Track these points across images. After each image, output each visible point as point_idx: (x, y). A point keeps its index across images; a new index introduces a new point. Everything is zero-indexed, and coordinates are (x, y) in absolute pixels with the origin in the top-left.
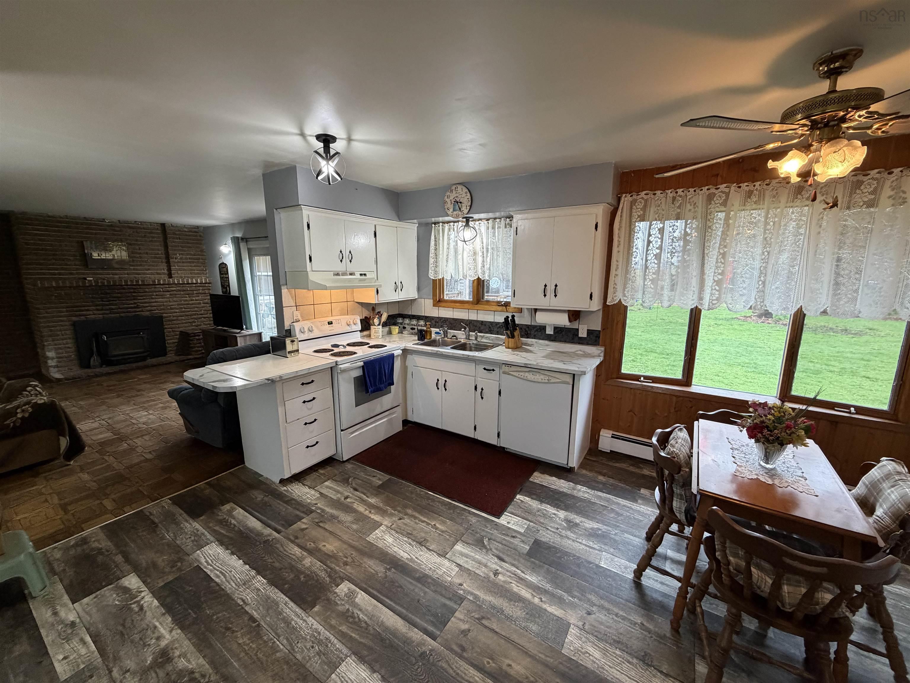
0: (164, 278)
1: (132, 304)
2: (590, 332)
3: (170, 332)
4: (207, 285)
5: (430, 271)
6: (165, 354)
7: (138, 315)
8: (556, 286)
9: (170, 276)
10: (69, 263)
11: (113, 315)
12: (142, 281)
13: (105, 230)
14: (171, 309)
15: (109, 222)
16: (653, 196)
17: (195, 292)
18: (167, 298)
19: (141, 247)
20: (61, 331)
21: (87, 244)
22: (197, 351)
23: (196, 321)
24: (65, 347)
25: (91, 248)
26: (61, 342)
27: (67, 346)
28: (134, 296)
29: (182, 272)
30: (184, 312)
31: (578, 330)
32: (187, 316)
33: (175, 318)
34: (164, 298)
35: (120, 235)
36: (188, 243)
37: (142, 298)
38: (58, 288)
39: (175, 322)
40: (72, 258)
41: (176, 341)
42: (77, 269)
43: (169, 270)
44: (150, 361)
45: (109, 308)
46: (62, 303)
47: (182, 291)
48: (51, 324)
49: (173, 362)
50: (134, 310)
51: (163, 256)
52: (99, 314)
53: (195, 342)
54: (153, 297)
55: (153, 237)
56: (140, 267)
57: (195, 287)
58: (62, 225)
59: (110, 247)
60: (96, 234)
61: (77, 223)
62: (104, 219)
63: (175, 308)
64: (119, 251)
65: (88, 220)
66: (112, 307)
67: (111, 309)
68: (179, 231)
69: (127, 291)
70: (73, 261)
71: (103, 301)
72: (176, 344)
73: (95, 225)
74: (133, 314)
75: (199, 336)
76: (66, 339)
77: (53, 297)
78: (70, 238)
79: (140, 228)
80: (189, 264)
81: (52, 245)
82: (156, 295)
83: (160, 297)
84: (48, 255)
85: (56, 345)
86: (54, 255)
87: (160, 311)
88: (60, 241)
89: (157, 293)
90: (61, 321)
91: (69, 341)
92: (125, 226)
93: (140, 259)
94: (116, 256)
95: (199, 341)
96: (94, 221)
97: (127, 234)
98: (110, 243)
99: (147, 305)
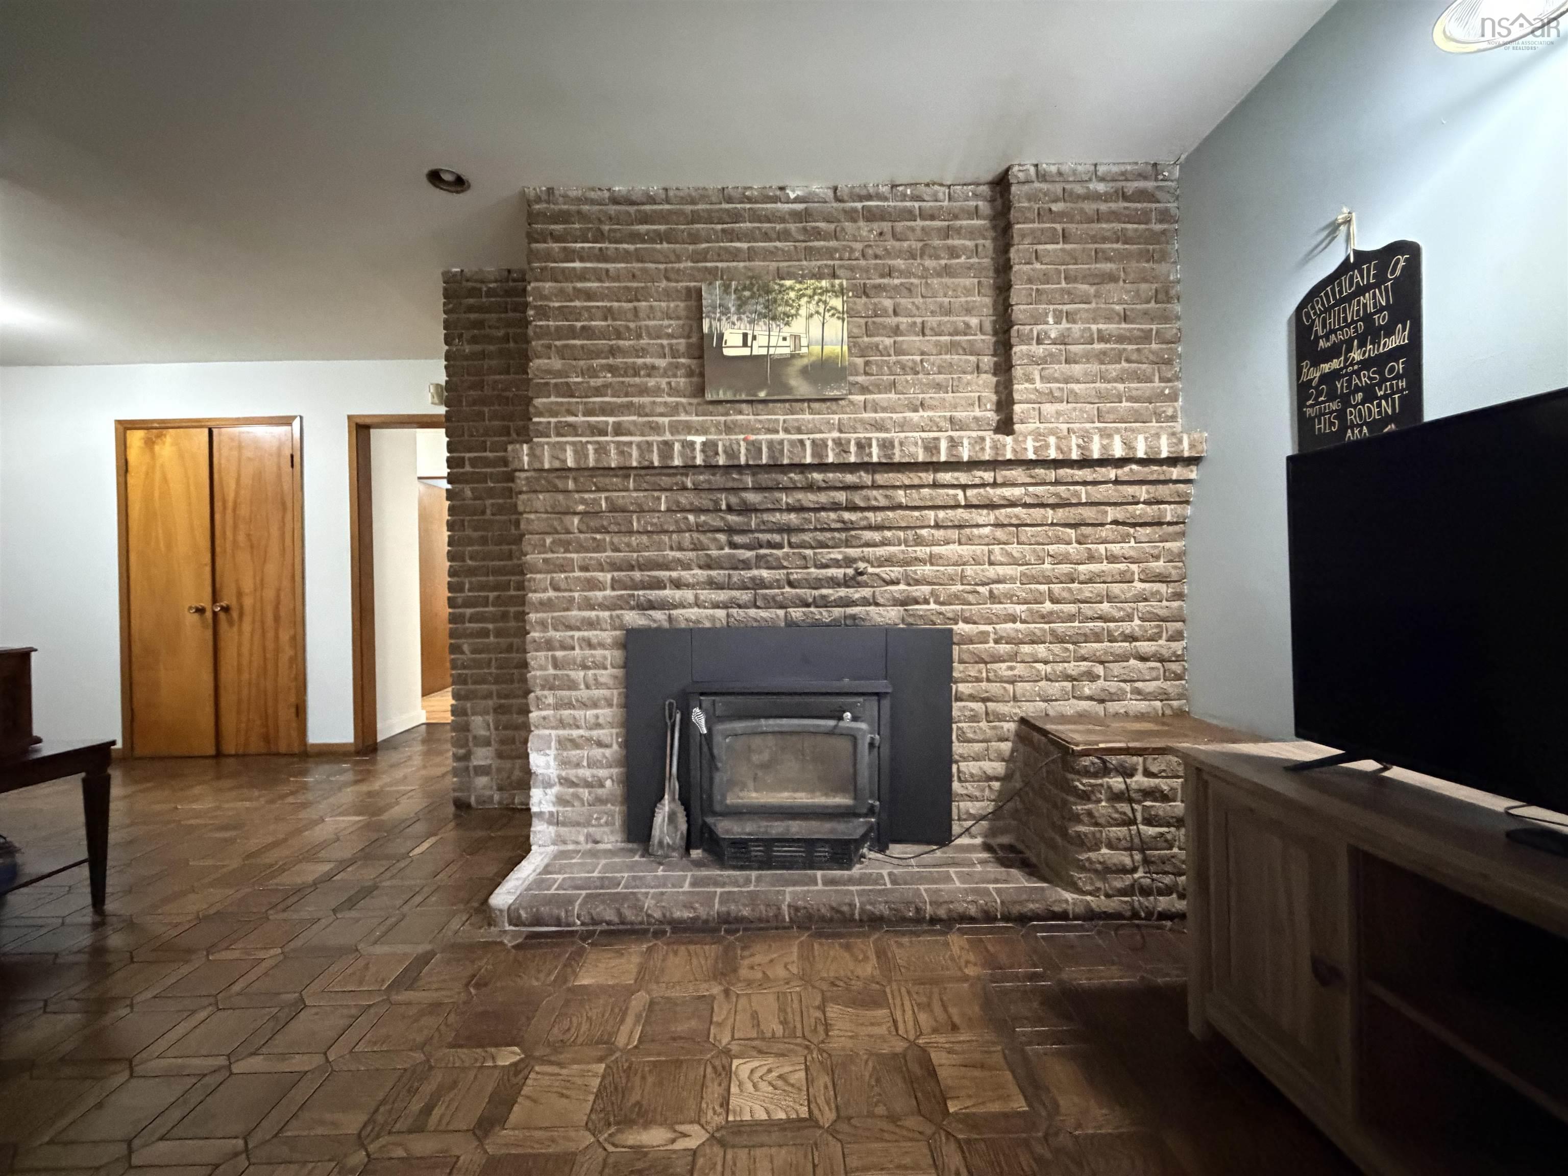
0: (972, 439)
1: (836, 564)
3: (974, 718)
4: (1175, 472)
7: (854, 617)
9: (1006, 426)
10: (651, 382)
11: (764, 614)
12: (886, 445)
13: (784, 236)
14: (994, 598)
15: (797, 200)
17: (1112, 513)
18: (981, 540)
19: (904, 301)
20: (585, 667)
21: (711, 295)
23: (1099, 670)
24: (589, 740)
25: (726, 312)
26: (579, 713)
27: (595, 733)
28: (847, 527)
29: (1063, 407)
30: (1046, 618)
32: (1060, 639)
33: (1004, 648)
34: (970, 541)
35: (830, 253)
36: (1099, 256)
37: (876, 536)
38: (586, 476)
39: (1002, 668)
40: (662, 363)
42: (674, 410)
43: (1005, 401)
45: (753, 579)
46: (599, 547)
47: (1054, 506)
48: (557, 635)
49: (972, 919)
50: (842, 592)
51: (985, 340)
52: (716, 606)
53: (1103, 808)
54: (924, 532)
55: (953, 253)
56: (893, 396)
57: (1117, 482)
58: (647, 233)
59: (787, 304)
60: (751, 255)
61: (695, 218)
62: (782, 189)
63: (1010, 597)
64: (817, 319)
65: (730, 200)
66: (765, 573)
67: (759, 584)
68: (1067, 195)
69: (823, 498)
70: (663, 376)
71: (733, 545)
72: (996, 785)
73: (756, 217)
74: (837, 612)
75: (1127, 773)
76: (595, 705)
77: (576, 520)
78: (668, 279)
79: (909, 215)
80: (1094, 367)
81: (608, 314)
82: (937, 526)
83: (954, 534)
84: (596, 354)
85: (562, 724)
86: (613, 352)
87: (943, 608)
88: (635, 296)
89: (941, 514)
90: (592, 625)
91: (605, 714)
92: (855, 210)
93: (893, 358)
94: (804, 342)
95: (1125, 807)
96: (750, 200)
97: (859, 246)
98: (788, 283)
99: (895, 572)
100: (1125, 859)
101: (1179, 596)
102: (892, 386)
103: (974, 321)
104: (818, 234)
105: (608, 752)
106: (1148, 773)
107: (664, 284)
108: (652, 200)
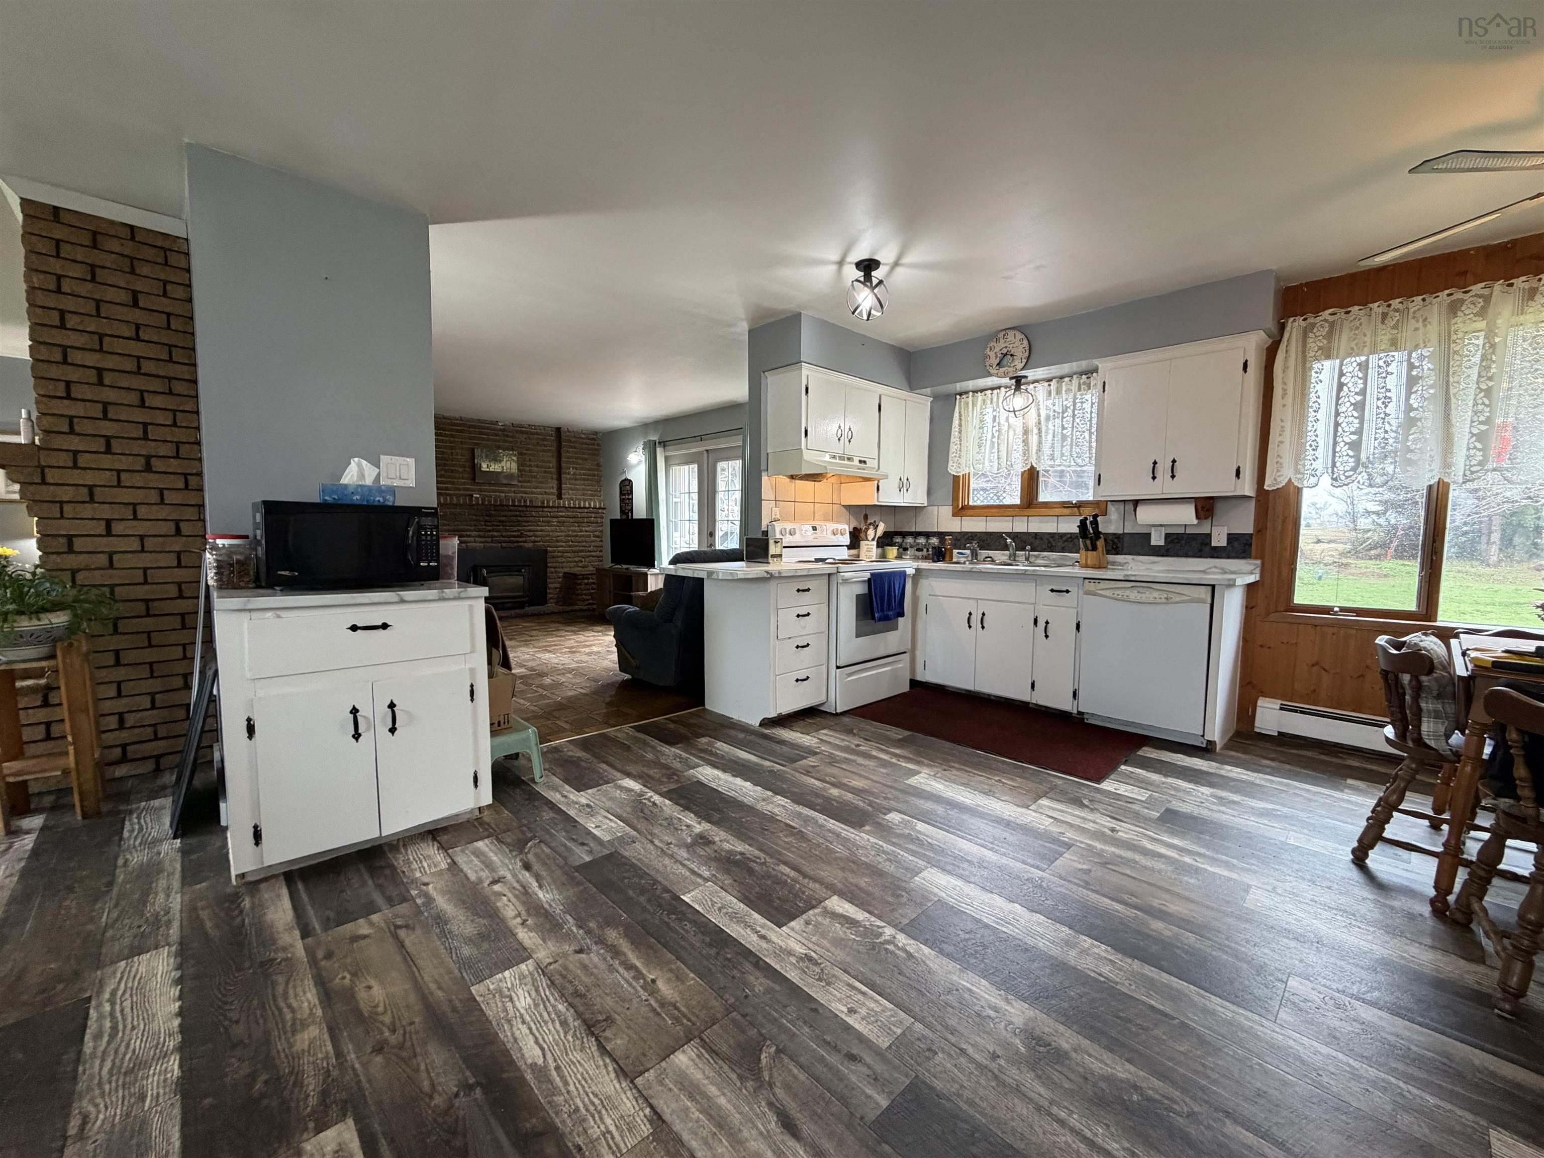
0: (552, 500)
1: (515, 531)
2: (1231, 537)
3: (552, 573)
4: (600, 511)
5: (950, 463)
6: (543, 601)
7: (520, 546)
8: (1174, 461)
9: (560, 497)
10: (457, 475)
11: (494, 545)
12: (531, 501)
13: (497, 435)
14: (557, 541)
15: (501, 425)
16: (1344, 316)
17: (586, 520)
18: (554, 526)
19: (531, 458)
21: (477, 452)
22: (584, 600)
23: (583, 560)
25: (482, 458)
28: (519, 521)
29: (574, 491)
30: (570, 546)
31: (1209, 536)
32: (573, 552)
33: (559, 554)
34: (551, 526)
35: (512, 442)
36: (583, 453)
37: (526, 524)
39: (559, 560)
40: (460, 469)
41: (558, 585)
42: (464, 484)
43: (560, 489)
44: (529, 609)
45: (492, 535)
47: (572, 518)
49: (556, 613)
50: (517, 539)
51: (554, 470)
52: (481, 542)
53: (583, 587)
54: (539, 523)
55: (546, 446)
57: (589, 513)
58: (455, 429)
59: (500, 457)
60: (488, 440)
61: (470, 426)
62: (497, 422)
63: (561, 541)
64: (509, 462)
65: (481, 423)
66: (495, 534)
68: (575, 437)
69: (513, 513)
70: (461, 473)
71: (486, 525)
72: (558, 590)
73: (488, 428)
74: (516, 544)
75: (588, 579)
78: (462, 444)
79: (533, 434)
80: (582, 482)
81: (443, 453)
82: (542, 522)
83: (546, 524)
87: (544, 544)
89: (544, 519)
92: (518, 430)
93: (529, 474)
94: (505, 468)
95: (588, 587)
96: (487, 423)
97: (519, 441)
98: (501, 451)
99: (531, 534)
100: (588, 598)
101: (601, 541)
102: (529, 482)
103: (551, 465)
104: (507, 436)
106: (592, 579)
108: (457, 420)
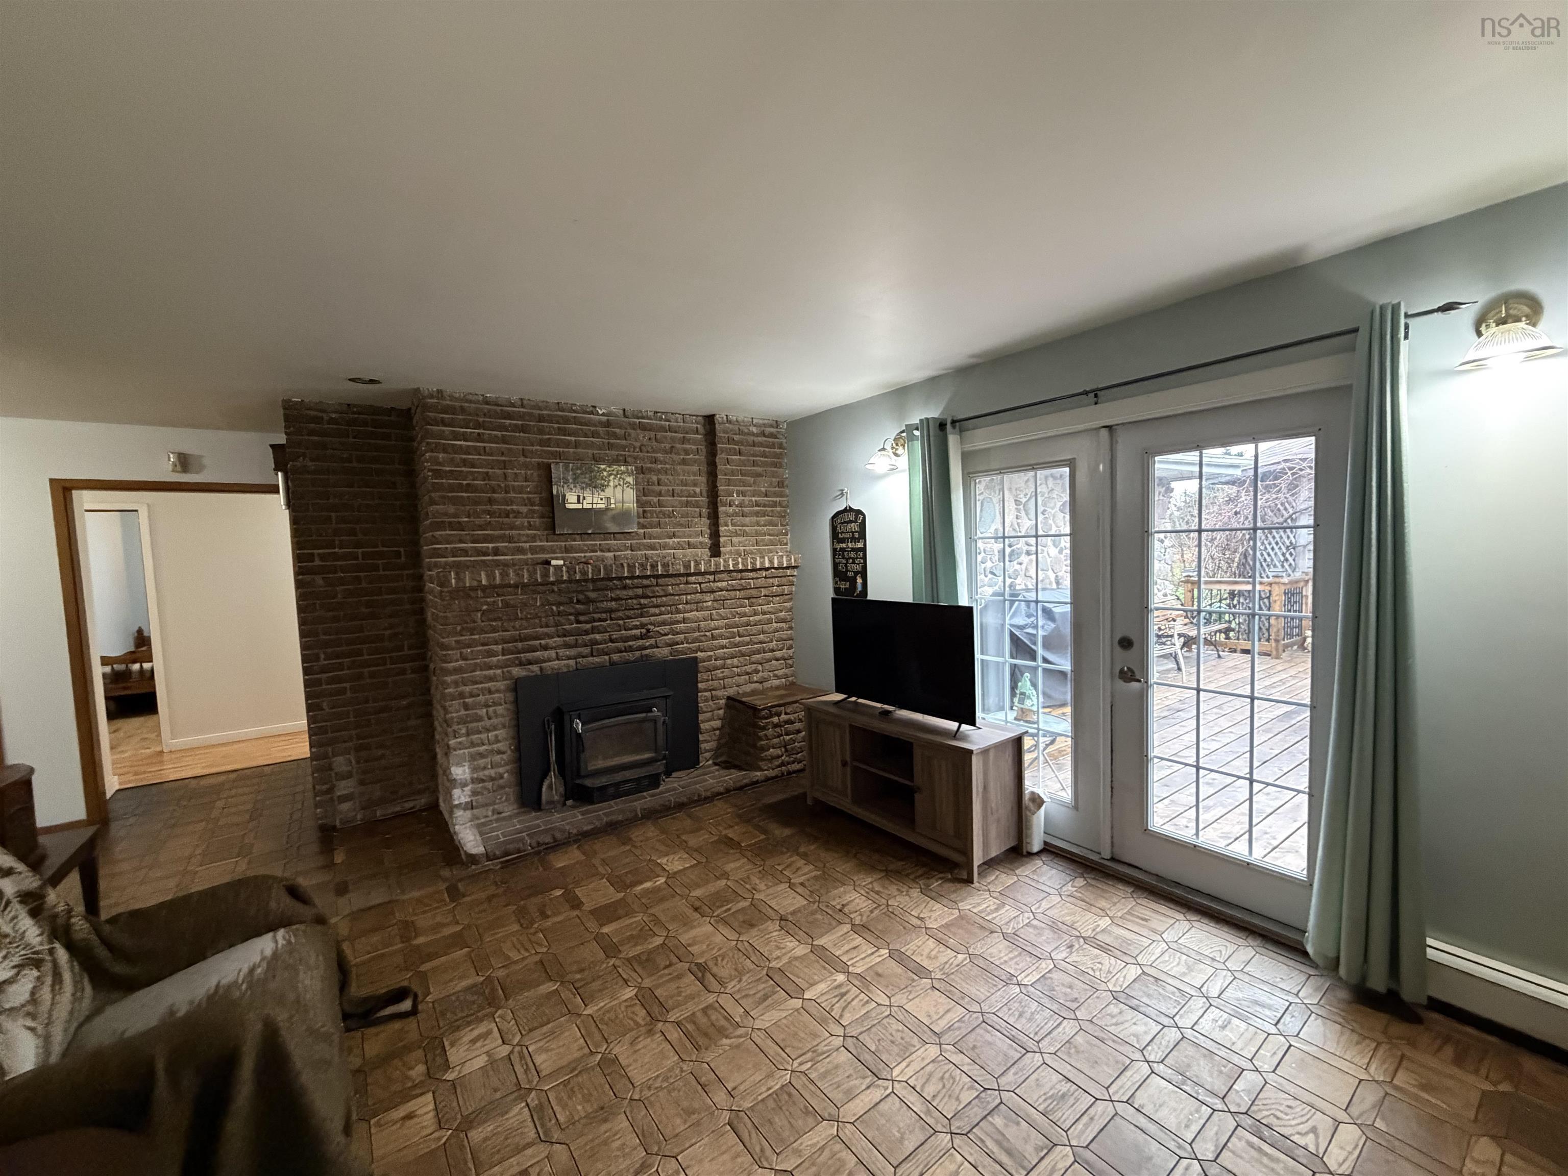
0: (703, 558)
1: (636, 627)
3: (706, 701)
4: (789, 572)
7: (646, 655)
9: (715, 551)
10: (518, 522)
11: (597, 659)
12: (666, 565)
13: (595, 435)
14: (713, 638)
15: (603, 414)
17: (764, 591)
18: (707, 609)
19: (663, 477)
20: (487, 706)
21: (557, 471)
23: (760, 667)
24: (492, 751)
25: (566, 481)
26: (483, 736)
27: (495, 746)
28: (643, 606)
29: (741, 539)
30: (737, 645)
32: (743, 655)
33: (719, 663)
34: (702, 609)
35: (623, 448)
36: (754, 464)
37: (657, 611)
38: (492, 589)
39: (718, 674)
40: (524, 509)
41: (717, 724)
42: (533, 538)
43: (715, 535)
45: (590, 640)
46: (494, 630)
47: (739, 590)
48: (467, 689)
49: (721, 794)
50: (640, 642)
51: (704, 500)
52: (569, 658)
53: (770, 732)
54: (680, 606)
55: (687, 452)
56: (658, 530)
57: (766, 577)
58: (510, 425)
59: (602, 479)
60: (577, 445)
61: (541, 419)
62: (594, 407)
63: (721, 637)
64: (619, 489)
65: (563, 410)
66: (598, 636)
67: (595, 643)
68: (740, 432)
69: (630, 593)
70: (526, 517)
71: (578, 622)
72: (717, 732)
73: (576, 421)
74: (638, 654)
75: (779, 715)
76: (495, 729)
77: (479, 615)
78: (525, 456)
79: (662, 429)
80: (754, 519)
81: (487, 477)
82: (687, 603)
83: (694, 607)
84: (476, 503)
85: (473, 745)
86: (490, 501)
87: (691, 645)
88: (504, 465)
89: (689, 597)
90: (491, 679)
91: (501, 733)
92: (635, 423)
93: (658, 509)
94: (613, 501)
95: (778, 730)
96: (575, 411)
97: (638, 444)
98: (603, 467)
99: (667, 628)
100: (778, 752)
101: (790, 628)
102: (659, 525)
103: (698, 490)
104: (616, 436)
105: (505, 756)
106: (786, 714)
107: (522, 459)
108: (513, 405)
